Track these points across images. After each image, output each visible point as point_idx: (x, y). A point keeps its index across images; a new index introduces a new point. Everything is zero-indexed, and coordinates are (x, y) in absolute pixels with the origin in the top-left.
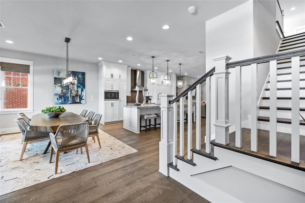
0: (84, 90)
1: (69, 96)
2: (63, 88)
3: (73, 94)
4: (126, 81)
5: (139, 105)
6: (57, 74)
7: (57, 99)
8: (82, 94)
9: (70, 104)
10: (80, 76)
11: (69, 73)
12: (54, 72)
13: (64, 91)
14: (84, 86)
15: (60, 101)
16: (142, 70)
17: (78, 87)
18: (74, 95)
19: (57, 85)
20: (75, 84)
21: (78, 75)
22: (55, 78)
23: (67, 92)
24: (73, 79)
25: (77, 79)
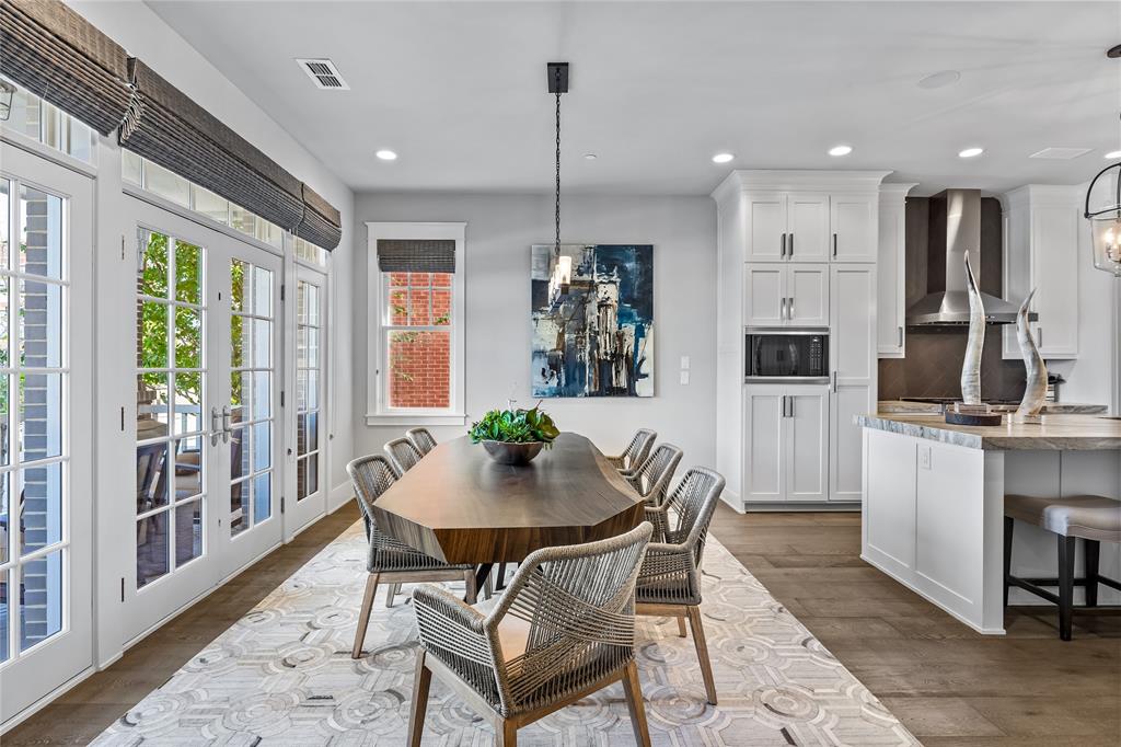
0: (649, 332)
1: (587, 358)
2: (562, 325)
3: (602, 351)
4: (873, 269)
5: (994, 422)
6: (542, 265)
7: (543, 374)
8: (640, 348)
9: (591, 395)
10: (630, 265)
11: (588, 253)
12: (534, 258)
13: (566, 336)
14: (648, 315)
15: (554, 383)
16: (987, 186)
17: (623, 316)
18: (606, 354)
19: (541, 311)
20: (608, 302)
21: (623, 262)
22: (534, 282)
23: (580, 340)
24: (601, 282)
25: (619, 280)
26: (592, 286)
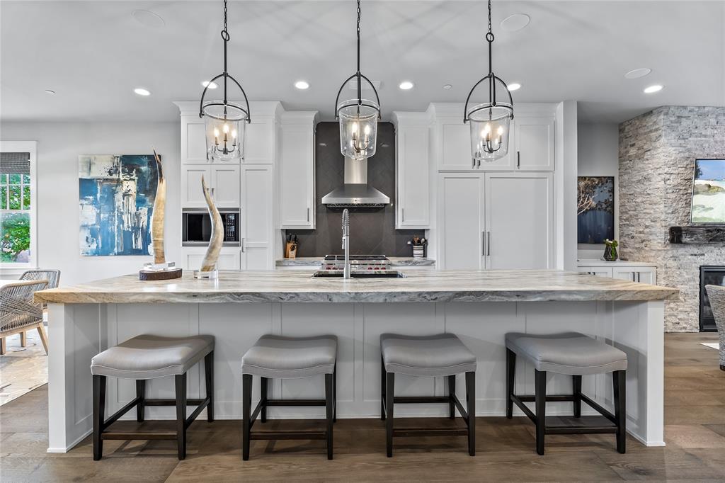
1: (116, 230)
2: (99, 208)
3: (126, 225)
6: (86, 169)
7: (87, 240)
8: (151, 223)
9: (119, 254)
10: (144, 168)
11: (116, 160)
12: (80, 164)
13: (102, 215)
15: (94, 246)
17: (140, 202)
18: (128, 227)
19: (85, 199)
20: (130, 193)
21: (139, 166)
22: (81, 180)
23: (111, 219)
24: (125, 180)
25: (136, 178)
26: (119, 182)
